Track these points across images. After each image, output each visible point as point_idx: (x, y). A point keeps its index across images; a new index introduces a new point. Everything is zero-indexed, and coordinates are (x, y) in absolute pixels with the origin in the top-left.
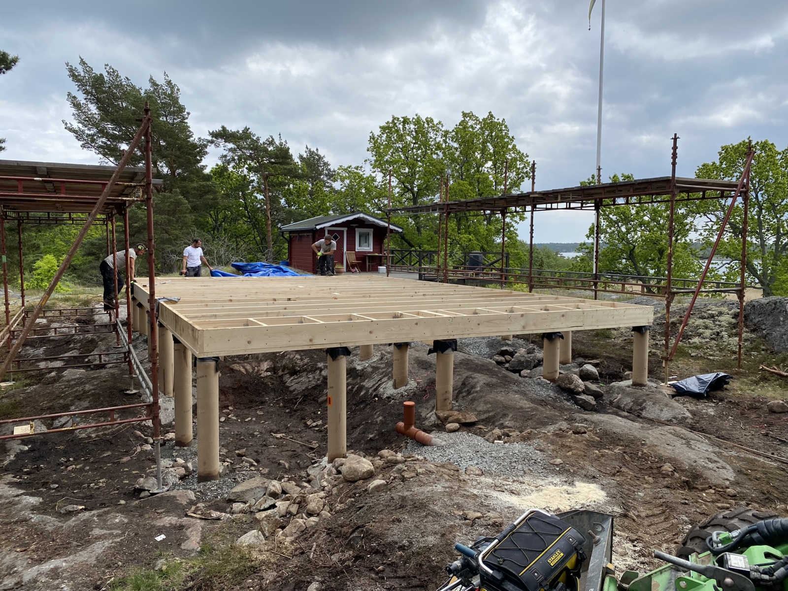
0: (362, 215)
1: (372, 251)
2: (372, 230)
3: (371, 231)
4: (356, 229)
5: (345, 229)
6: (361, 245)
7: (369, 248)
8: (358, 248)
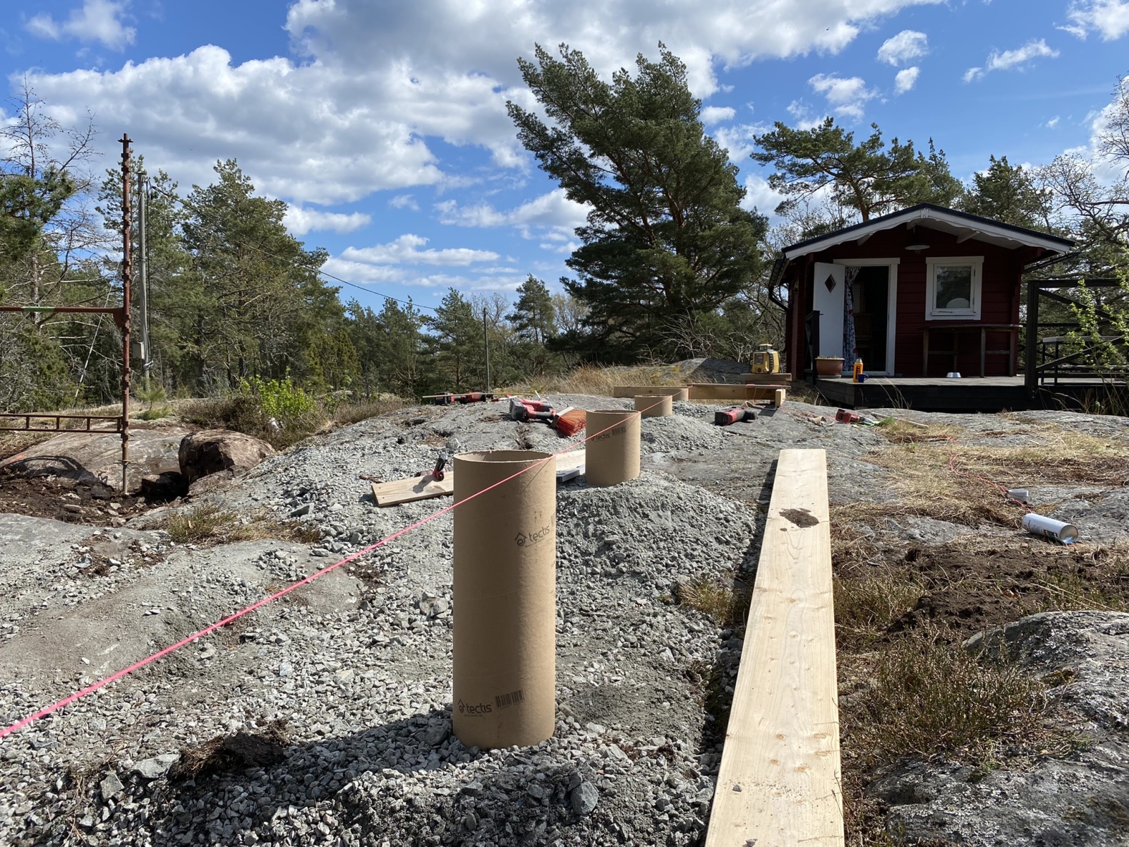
0: (925, 213)
1: (978, 318)
2: (981, 259)
3: (976, 264)
4: (928, 260)
5: (893, 264)
6: (942, 302)
7: (970, 310)
8: (932, 312)
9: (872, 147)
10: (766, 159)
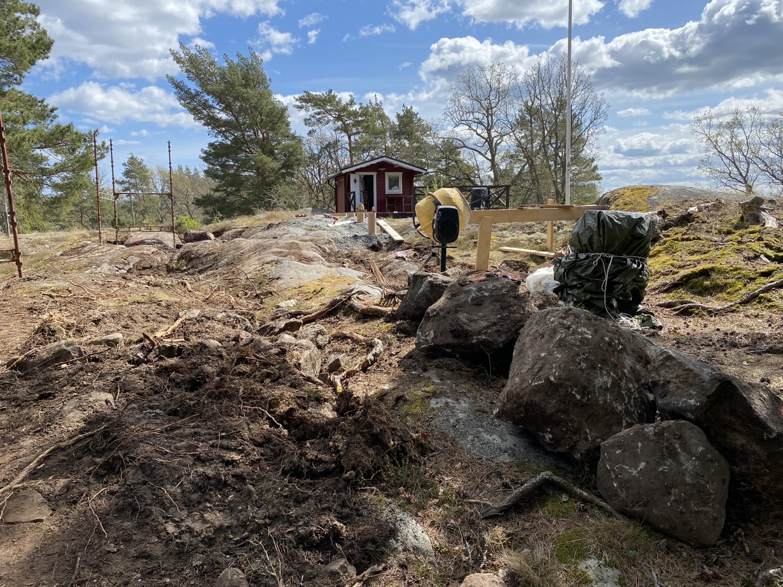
0: (385, 159)
1: (402, 193)
2: (401, 174)
4: (385, 173)
5: (375, 174)
6: (390, 188)
7: (398, 190)
8: (388, 191)
9: (351, 105)
10: (301, 108)
